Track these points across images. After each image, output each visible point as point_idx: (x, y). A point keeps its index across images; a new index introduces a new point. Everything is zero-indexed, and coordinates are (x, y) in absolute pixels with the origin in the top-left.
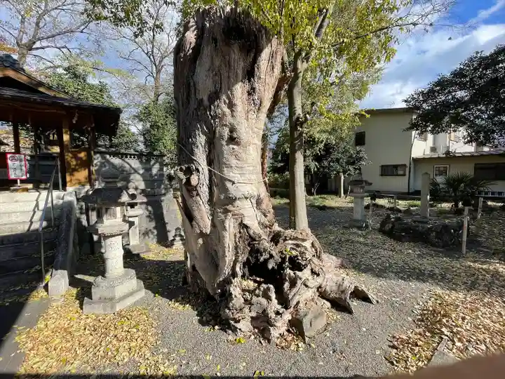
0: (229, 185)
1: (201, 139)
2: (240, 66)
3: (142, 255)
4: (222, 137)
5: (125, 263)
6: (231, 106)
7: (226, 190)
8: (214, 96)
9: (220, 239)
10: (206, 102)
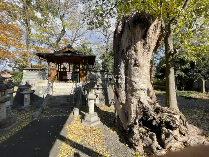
0: (134, 84)
1: (123, 65)
2: (140, 34)
3: (100, 108)
4: (131, 64)
5: (94, 109)
6: (136, 51)
7: (133, 86)
8: (129, 48)
9: (129, 107)
10: (125, 51)
